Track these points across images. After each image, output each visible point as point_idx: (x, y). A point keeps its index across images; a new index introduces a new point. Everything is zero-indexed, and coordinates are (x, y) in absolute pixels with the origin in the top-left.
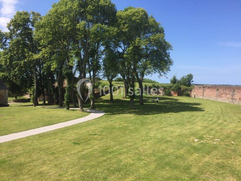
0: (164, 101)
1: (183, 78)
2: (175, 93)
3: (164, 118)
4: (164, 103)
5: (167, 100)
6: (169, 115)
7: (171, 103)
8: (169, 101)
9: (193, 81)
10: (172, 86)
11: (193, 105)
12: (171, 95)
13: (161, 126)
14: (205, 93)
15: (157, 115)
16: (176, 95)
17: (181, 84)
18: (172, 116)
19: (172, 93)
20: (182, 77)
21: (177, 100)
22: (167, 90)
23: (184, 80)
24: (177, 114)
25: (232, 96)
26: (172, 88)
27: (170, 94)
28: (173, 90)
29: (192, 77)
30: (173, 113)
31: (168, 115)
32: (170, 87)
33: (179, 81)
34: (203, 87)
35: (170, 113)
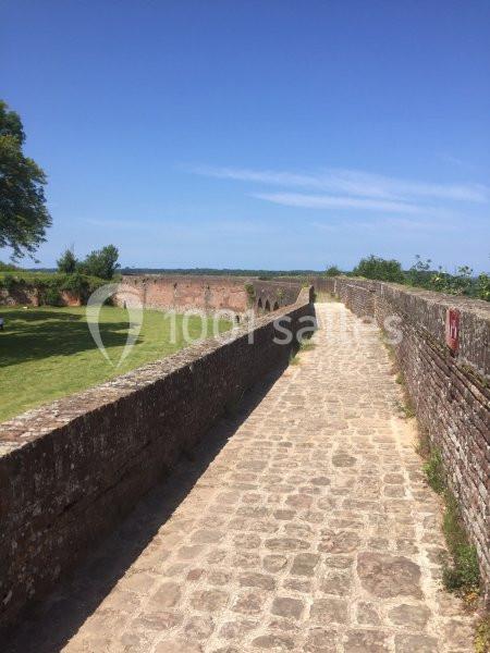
0: (41, 322)
1: (93, 257)
2: (73, 297)
3: (30, 375)
4: (42, 328)
5: (51, 320)
6: (48, 364)
7: (61, 328)
8: (57, 323)
9: (118, 265)
10: (64, 280)
11: (119, 329)
12: (64, 305)
13: (19, 400)
14: (149, 296)
15: (12, 368)
16: (77, 303)
17: (89, 273)
18: (59, 365)
19: (65, 297)
20: (90, 254)
21: (79, 317)
22: (50, 291)
23: (96, 263)
24: (72, 357)
25: (207, 299)
26: (65, 285)
27: (58, 303)
28: (68, 290)
29: (116, 255)
30: (61, 356)
31: (44, 364)
32: (59, 283)
33: (82, 265)
34: (144, 281)
35: (53, 359)
